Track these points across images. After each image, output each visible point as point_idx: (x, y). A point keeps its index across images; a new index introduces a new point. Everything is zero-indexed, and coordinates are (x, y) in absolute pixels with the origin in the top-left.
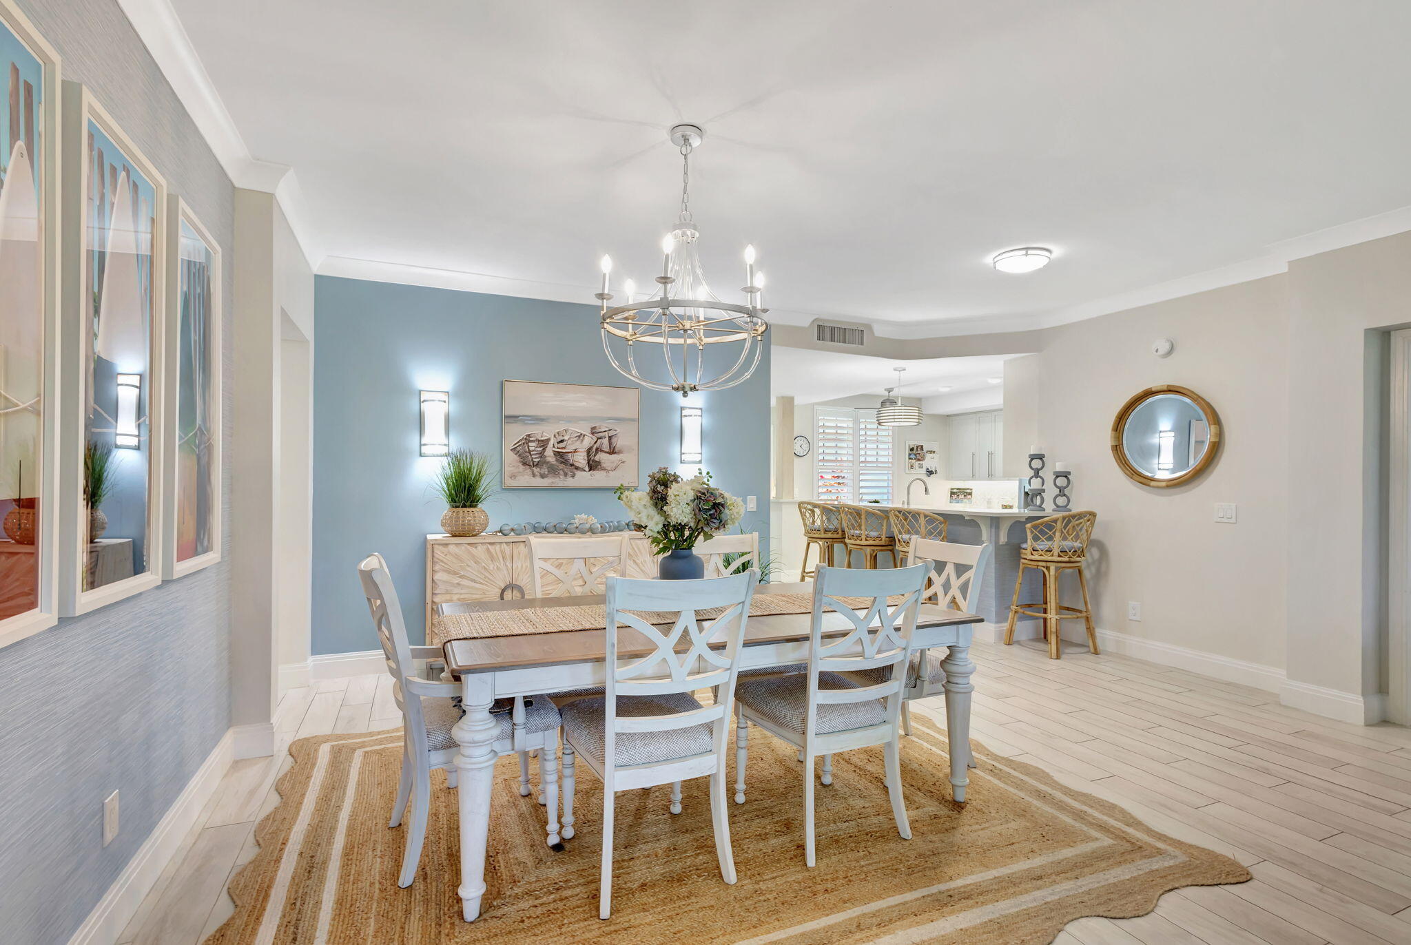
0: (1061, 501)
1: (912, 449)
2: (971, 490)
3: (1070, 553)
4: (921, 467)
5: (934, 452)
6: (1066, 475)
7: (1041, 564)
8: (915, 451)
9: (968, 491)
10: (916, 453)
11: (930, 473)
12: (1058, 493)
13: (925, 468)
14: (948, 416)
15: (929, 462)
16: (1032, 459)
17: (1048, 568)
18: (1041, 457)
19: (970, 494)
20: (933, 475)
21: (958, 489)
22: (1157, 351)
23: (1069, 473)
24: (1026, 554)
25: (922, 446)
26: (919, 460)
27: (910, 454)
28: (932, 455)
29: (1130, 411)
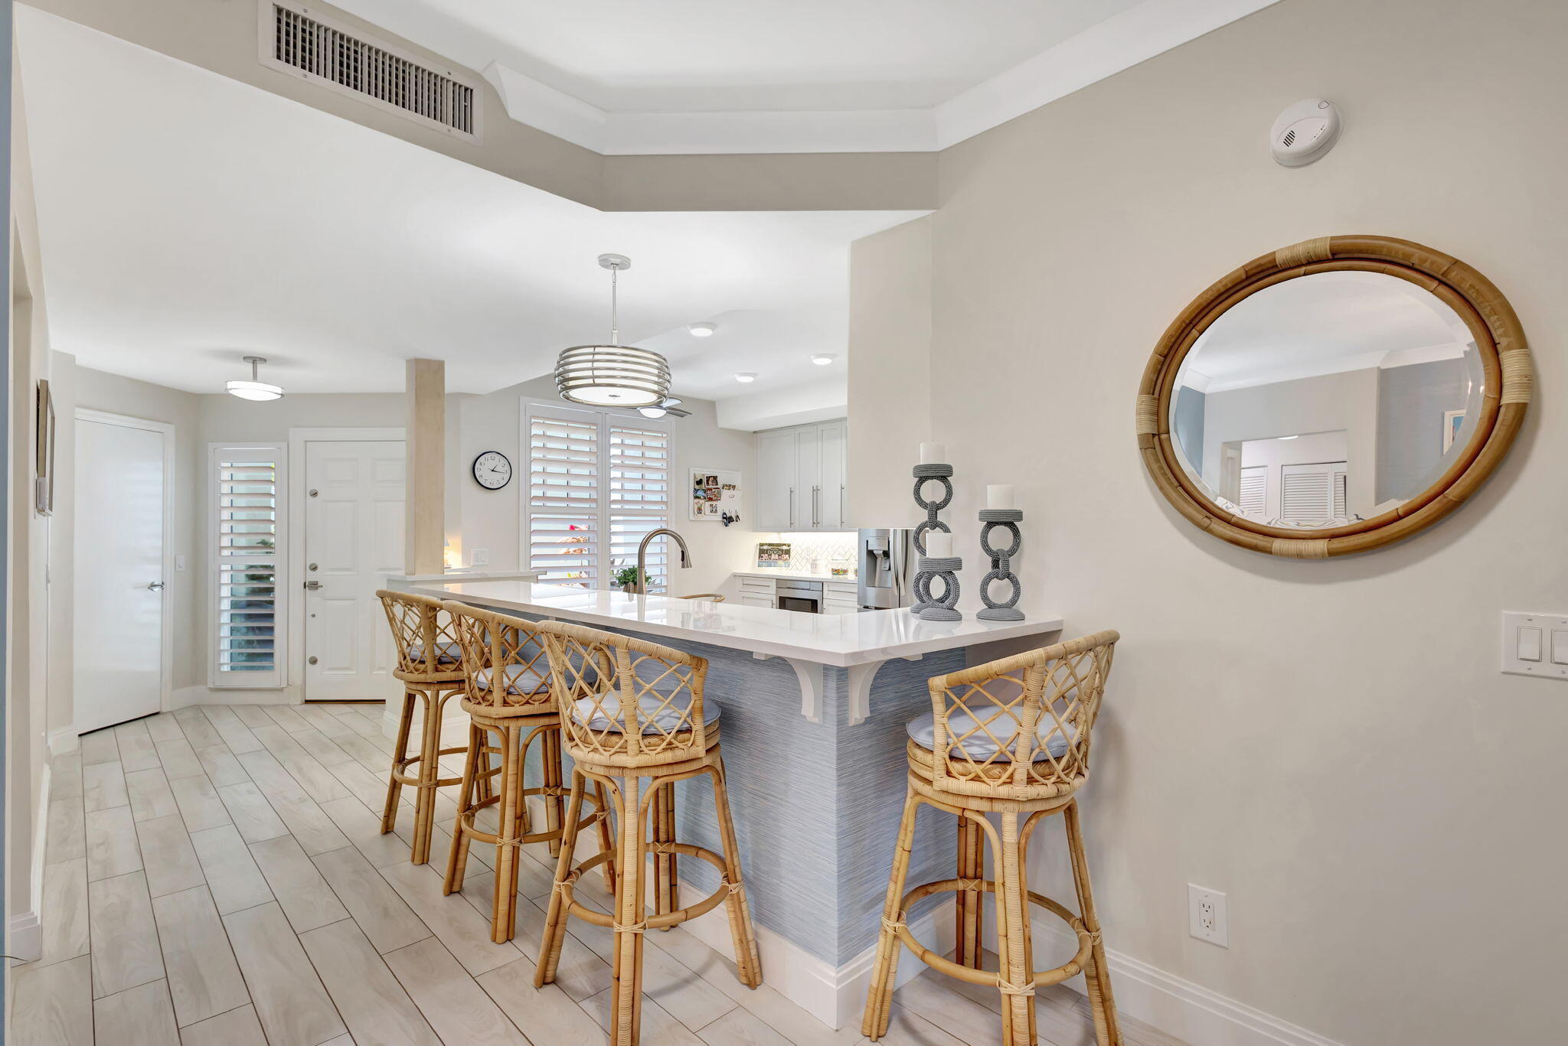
0: (1001, 590)
1: (699, 482)
2: (789, 546)
3: (1059, 767)
4: (714, 510)
5: (734, 487)
6: (1010, 521)
7: (974, 804)
8: (704, 486)
9: (785, 548)
10: (707, 488)
11: (728, 520)
12: (989, 570)
13: (720, 513)
14: (755, 432)
15: (727, 503)
16: (922, 480)
17: (996, 820)
18: (943, 474)
19: (788, 552)
20: (732, 523)
21: (770, 545)
22: (1289, 139)
23: (1019, 515)
24: (931, 768)
25: (715, 478)
26: (711, 499)
27: (696, 491)
28: (731, 492)
29: (1195, 332)
